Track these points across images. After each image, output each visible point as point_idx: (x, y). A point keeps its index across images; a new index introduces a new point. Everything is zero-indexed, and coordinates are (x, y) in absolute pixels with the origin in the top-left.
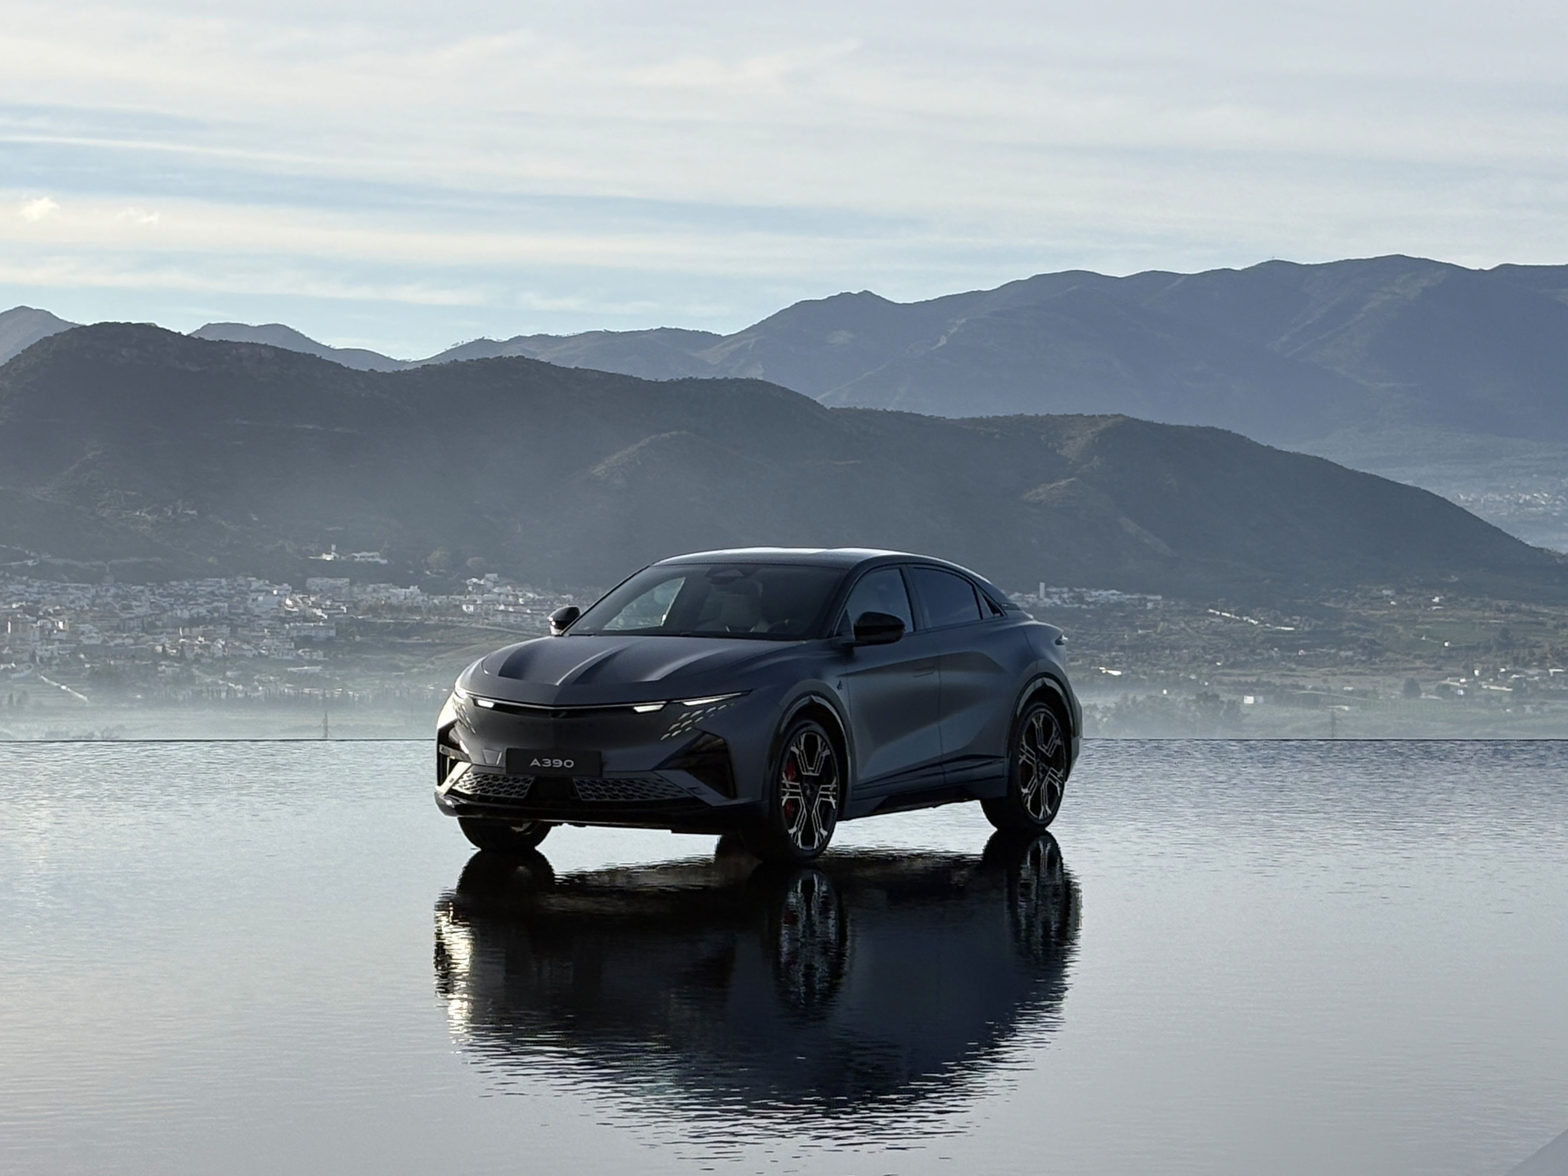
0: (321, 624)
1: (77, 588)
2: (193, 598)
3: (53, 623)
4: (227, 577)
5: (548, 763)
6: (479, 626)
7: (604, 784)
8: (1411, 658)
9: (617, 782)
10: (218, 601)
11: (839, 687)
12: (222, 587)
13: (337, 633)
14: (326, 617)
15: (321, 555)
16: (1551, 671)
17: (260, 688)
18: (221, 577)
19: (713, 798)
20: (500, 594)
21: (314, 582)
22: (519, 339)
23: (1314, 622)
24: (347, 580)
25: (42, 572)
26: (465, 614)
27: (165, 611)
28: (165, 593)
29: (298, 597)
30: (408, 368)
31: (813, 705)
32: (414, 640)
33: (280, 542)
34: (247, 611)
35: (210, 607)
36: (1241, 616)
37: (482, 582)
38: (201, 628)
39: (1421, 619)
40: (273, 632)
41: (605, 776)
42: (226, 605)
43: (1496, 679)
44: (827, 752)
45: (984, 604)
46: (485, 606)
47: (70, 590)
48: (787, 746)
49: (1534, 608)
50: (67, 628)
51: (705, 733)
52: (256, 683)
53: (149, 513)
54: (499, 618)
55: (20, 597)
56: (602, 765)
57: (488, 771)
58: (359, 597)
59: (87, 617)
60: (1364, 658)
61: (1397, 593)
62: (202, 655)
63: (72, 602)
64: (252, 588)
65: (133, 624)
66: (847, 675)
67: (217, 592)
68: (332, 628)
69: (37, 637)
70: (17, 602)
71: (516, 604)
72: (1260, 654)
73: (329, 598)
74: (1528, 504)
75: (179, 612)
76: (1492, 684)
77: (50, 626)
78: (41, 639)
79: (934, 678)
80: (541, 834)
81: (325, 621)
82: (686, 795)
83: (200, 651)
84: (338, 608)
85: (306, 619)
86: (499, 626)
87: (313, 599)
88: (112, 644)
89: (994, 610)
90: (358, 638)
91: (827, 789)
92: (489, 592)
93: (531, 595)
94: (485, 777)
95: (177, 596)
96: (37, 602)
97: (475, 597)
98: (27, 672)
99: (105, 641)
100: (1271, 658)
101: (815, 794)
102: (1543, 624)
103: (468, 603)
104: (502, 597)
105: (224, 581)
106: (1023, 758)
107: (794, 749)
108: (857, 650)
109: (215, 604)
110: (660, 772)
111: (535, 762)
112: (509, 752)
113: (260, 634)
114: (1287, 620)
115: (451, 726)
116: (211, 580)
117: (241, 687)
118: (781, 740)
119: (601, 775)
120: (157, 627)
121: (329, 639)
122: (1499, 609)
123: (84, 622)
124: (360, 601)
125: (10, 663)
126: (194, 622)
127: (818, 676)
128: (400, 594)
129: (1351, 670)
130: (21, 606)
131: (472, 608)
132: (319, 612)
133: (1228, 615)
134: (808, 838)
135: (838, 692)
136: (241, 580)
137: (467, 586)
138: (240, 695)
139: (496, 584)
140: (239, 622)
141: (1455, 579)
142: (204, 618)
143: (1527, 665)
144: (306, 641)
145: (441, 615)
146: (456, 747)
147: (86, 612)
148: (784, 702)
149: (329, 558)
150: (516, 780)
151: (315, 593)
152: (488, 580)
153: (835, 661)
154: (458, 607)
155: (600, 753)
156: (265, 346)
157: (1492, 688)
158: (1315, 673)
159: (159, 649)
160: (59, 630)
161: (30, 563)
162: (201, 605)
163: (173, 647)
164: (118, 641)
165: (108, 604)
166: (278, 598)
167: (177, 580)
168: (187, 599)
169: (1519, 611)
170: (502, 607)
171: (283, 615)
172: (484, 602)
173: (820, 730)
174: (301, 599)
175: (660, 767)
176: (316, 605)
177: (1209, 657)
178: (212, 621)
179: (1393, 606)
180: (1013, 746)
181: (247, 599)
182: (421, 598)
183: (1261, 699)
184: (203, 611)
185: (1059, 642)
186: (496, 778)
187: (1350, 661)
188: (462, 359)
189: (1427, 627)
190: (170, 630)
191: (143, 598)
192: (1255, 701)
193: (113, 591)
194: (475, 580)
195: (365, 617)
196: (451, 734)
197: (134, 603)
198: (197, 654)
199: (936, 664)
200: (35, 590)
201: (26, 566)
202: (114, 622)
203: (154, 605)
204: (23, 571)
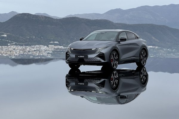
0: (50, 51)
1: (20, 47)
4: (39, 45)
7: (88, 59)
19: (103, 61)
21: (49, 46)
22: (75, 15)
24: (54, 45)
25: (16, 45)
29: (47, 48)
30: (61, 18)
31: (115, 49)
33: (45, 40)
40: (44, 52)
42: (38, 49)
45: (136, 37)
51: (101, 52)
53: (29, 37)
55: (13, 48)
56: (88, 57)
58: (55, 47)
64: (42, 46)
65: (27, 51)
66: (119, 45)
68: (52, 51)
73: (51, 48)
75: (33, 50)
79: (130, 46)
85: (48, 50)
87: (49, 48)
90: (55, 53)
94: (72, 58)
95: (32, 48)
99: (23, 53)
105: (38, 46)
106: (141, 57)
108: (120, 42)
112: (75, 55)
116: (37, 46)
121: (51, 53)
126: (35, 51)
127: (116, 45)
128: (60, 47)
135: (118, 47)
136: (40, 45)
140: (40, 51)
144: (48, 53)
146: (69, 55)
147: (21, 50)
149: (51, 43)
155: (87, 55)
161: (14, 43)
164: (25, 53)
166: (45, 48)
167: (32, 45)
168: (33, 48)
171: (45, 50)
175: (95, 57)
178: (37, 51)
181: (41, 48)
182: (63, 48)
184: (36, 49)
186: (74, 59)
188: (68, 17)
193: (24, 47)
195: (56, 50)
196: (68, 53)
197: (27, 48)
200: (15, 47)
202: (25, 51)
203: (30, 49)
204: (13, 44)
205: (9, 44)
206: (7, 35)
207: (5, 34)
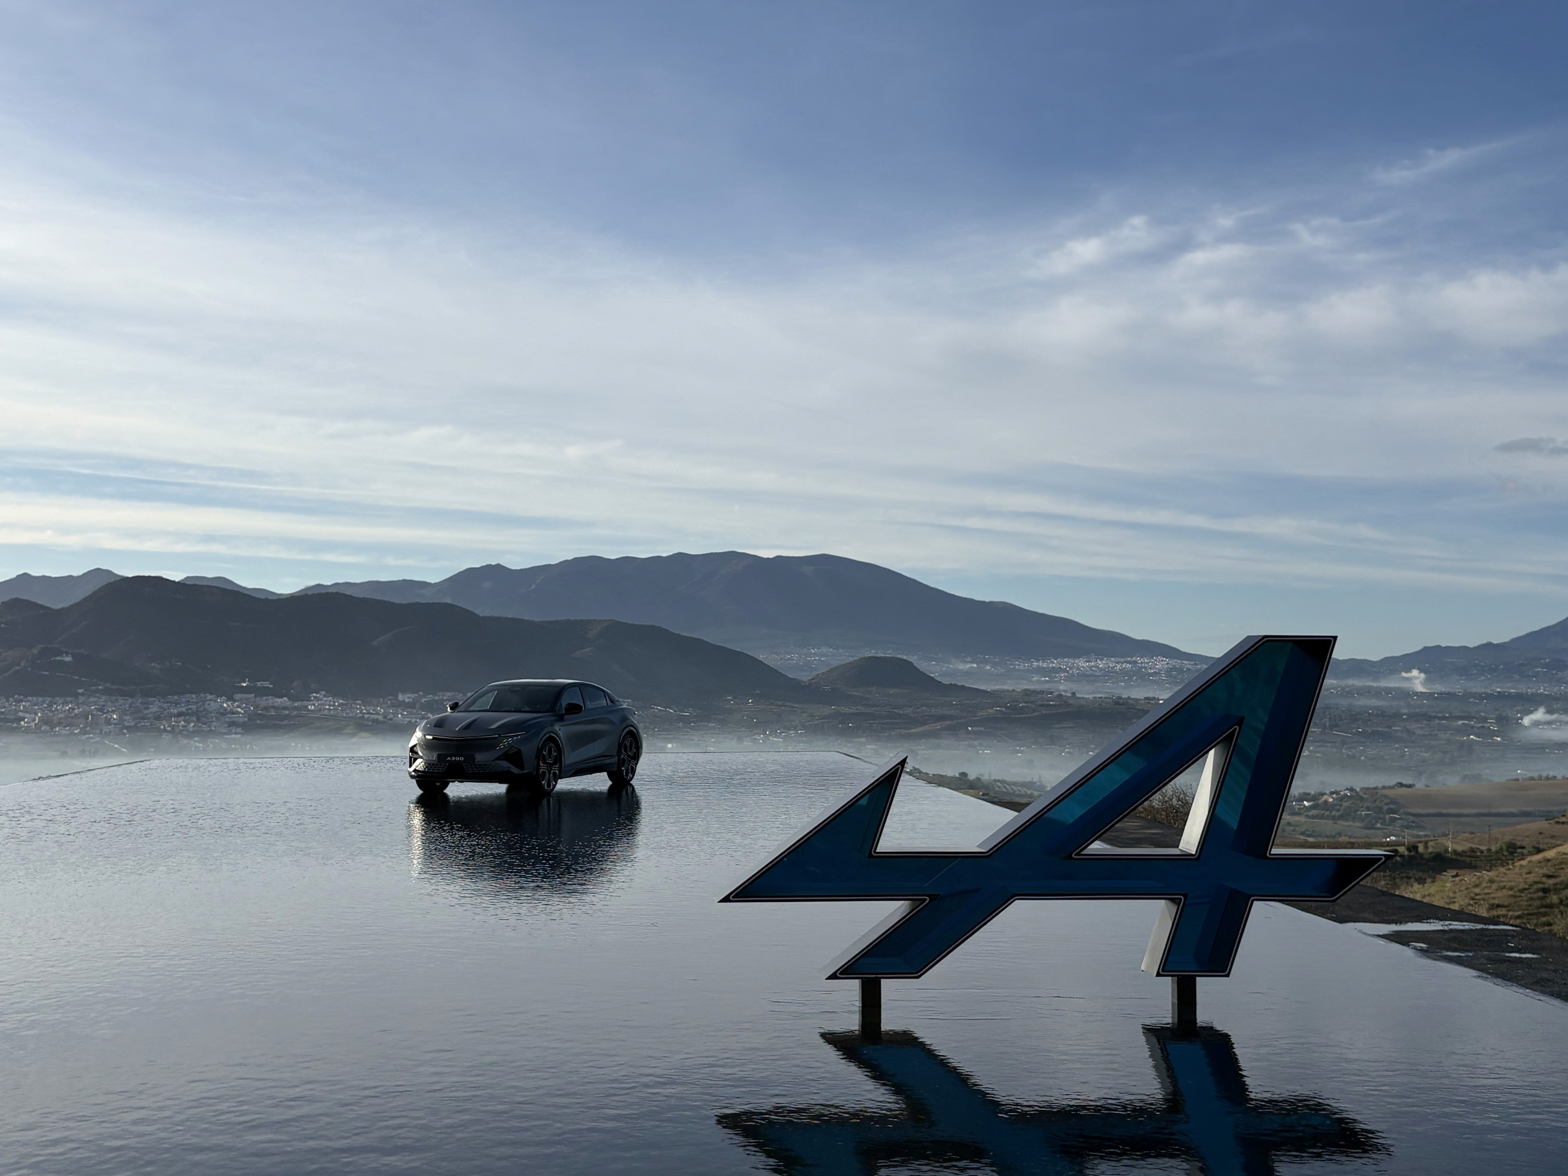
0: (241, 715)
1: (123, 699)
2: (179, 703)
3: (111, 716)
4: (195, 693)
5: (454, 758)
6: (317, 716)
7: (476, 765)
8: (739, 726)
9: (480, 765)
10: (191, 705)
11: (560, 730)
12: (193, 699)
13: (249, 719)
14: (243, 712)
15: (241, 683)
16: (799, 732)
17: (211, 746)
18: (192, 694)
19: (515, 770)
20: (326, 701)
21: (237, 696)
22: (336, 584)
23: (698, 711)
24: (254, 695)
25: (107, 692)
26: (309, 710)
27: (165, 709)
28: (165, 701)
29: (229, 703)
30: (284, 597)
31: (551, 736)
32: (286, 722)
33: (221, 677)
34: (205, 709)
35: (186, 708)
36: (666, 709)
37: (318, 695)
38: (183, 718)
39: (744, 709)
40: (217, 719)
41: (476, 763)
42: (195, 706)
43: (776, 736)
44: (555, 754)
45: (608, 700)
46: (319, 707)
47: (119, 700)
48: (542, 752)
49: (792, 704)
50: (118, 718)
51: (512, 747)
52: (209, 743)
53: (158, 664)
54: (326, 712)
55: (95, 704)
56: (475, 759)
57: (429, 762)
58: (259, 703)
59: (128, 712)
60: (720, 727)
61: (734, 698)
62: (183, 730)
63: (121, 706)
64: (208, 698)
65: (150, 716)
66: (564, 725)
67: (191, 701)
68: (246, 717)
69: (103, 722)
70: (93, 706)
71: (334, 705)
72: (675, 725)
73: (244, 703)
74: (789, 659)
75: (172, 710)
76: (775, 737)
77: (109, 717)
78: (105, 723)
79: (591, 727)
80: (446, 785)
81: (242, 714)
82: (506, 770)
83: (182, 728)
84: (249, 708)
85: (233, 713)
86: (326, 715)
87: (237, 703)
88: (139, 725)
89: (612, 702)
90: (258, 722)
91: (555, 767)
92: (321, 700)
93: (341, 701)
94: (429, 764)
95: (171, 703)
96: (104, 706)
97: (314, 702)
98: (98, 739)
99: (136, 724)
100: (679, 727)
101: (551, 769)
102: (795, 711)
103: (311, 705)
104: (328, 702)
105: (194, 696)
106: (622, 756)
107: (544, 753)
108: (566, 717)
109: (190, 706)
110: (498, 762)
111: (449, 758)
112: (439, 755)
113: (212, 720)
114: (686, 710)
115: (415, 746)
116: (187, 695)
117: (201, 745)
118: (539, 751)
119: (474, 763)
120: (161, 717)
121: (244, 723)
122: (777, 705)
123: (126, 715)
124: (260, 704)
125: (90, 734)
126: (180, 714)
127: (552, 726)
128: (278, 701)
129: (714, 732)
130: (96, 708)
131: (313, 707)
132: (239, 710)
133: (660, 708)
134: (549, 786)
135: (559, 732)
136: (202, 695)
137: (311, 697)
138: (201, 749)
139: (324, 696)
140: (201, 715)
141: (758, 692)
142: (184, 713)
143: (789, 729)
144: (232, 724)
145: (298, 711)
146: (417, 753)
147: (128, 710)
148: (541, 736)
149: (245, 685)
150: (441, 765)
151: (238, 701)
152: (321, 694)
153: (558, 721)
154: (307, 707)
155: (474, 755)
156: (215, 587)
157: (774, 739)
158: (697, 734)
159: (162, 727)
160: (114, 719)
161: (100, 687)
162: (183, 707)
163: (168, 727)
164: (143, 724)
165: (138, 706)
166: (220, 704)
167: (171, 695)
168: (176, 704)
169: (785, 706)
170: (327, 707)
171: (222, 711)
172: (319, 705)
173: (553, 745)
174: (232, 704)
175: (497, 759)
176: (238, 707)
177: (652, 727)
178: (188, 714)
179: (732, 704)
180: (619, 753)
181: (205, 704)
182: (289, 703)
183: (675, 745)
184: (184, 709)
185: (635, 714)
186: (433, 764)
187: (713, 728)
188: (310, 593)
189: (746, 713)
190: (168, 718)
191: (155, 704)
192: (672, 746)
193: (140, 700)
194: (315, 695)
195: (262, 712)
196: (415, 748)
197: (151, 706)
198: (181, 730)
199: (592, 722)
200: (103, 700)
201: (98, 689)
202: (141, 715)
203: (160, 707)
204: (97, 691)
205: (80, 691)
206: (72, 656)
207: (67, 654)
